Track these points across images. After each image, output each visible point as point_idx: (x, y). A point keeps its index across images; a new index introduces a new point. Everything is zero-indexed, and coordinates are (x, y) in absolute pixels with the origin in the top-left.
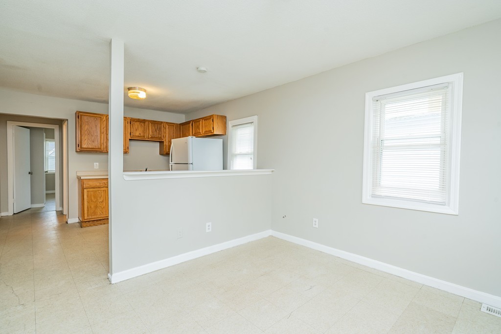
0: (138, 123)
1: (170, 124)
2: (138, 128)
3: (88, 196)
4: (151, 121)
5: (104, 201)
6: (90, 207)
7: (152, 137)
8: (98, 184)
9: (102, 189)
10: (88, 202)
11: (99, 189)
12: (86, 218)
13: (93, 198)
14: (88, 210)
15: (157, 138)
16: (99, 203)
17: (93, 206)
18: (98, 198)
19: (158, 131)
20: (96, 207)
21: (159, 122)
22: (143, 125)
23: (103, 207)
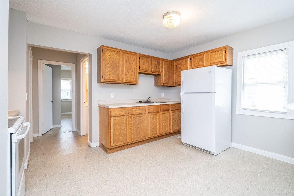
0: (145, 58)
1: (166, 61)
2: (145, 62)
3: (113, 124)
4: (153, 57)
5: (126, 128)
6: (116, 135)
7: (154, 71)
8: (121, 113)
9: (124, 117)
10: (114, 130)
11: (122, 117)
12: (112, 145)
13: (117, 126)
14: (114, 138)
15: (157, 71)
16: (122, 130)
17: (117, 134)
18: (121, 126)
19: (157, 66)
20: (120, 134)
21: (158, 58)
22: (148, 60)
23: (124, 134)
